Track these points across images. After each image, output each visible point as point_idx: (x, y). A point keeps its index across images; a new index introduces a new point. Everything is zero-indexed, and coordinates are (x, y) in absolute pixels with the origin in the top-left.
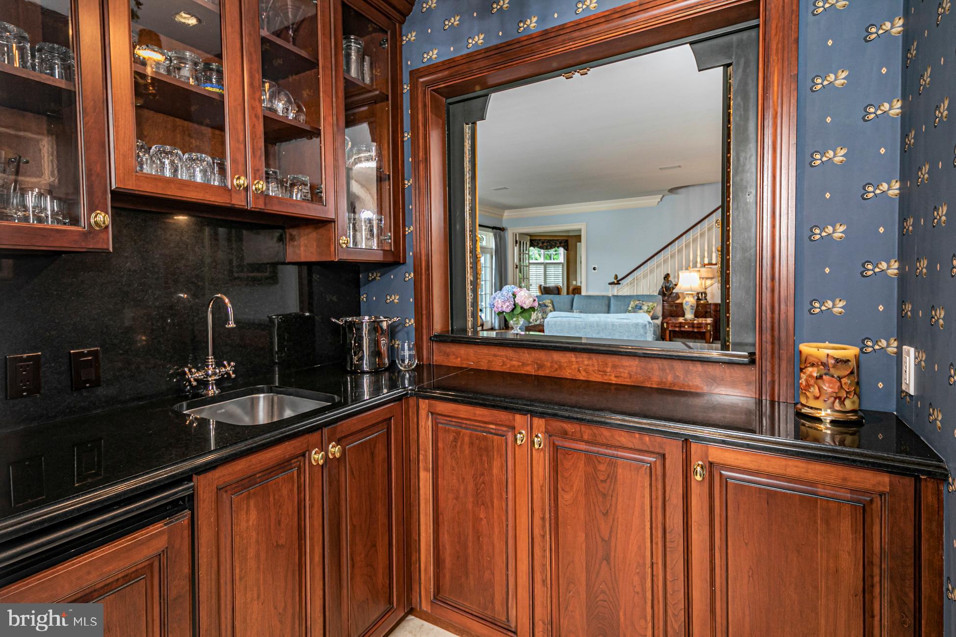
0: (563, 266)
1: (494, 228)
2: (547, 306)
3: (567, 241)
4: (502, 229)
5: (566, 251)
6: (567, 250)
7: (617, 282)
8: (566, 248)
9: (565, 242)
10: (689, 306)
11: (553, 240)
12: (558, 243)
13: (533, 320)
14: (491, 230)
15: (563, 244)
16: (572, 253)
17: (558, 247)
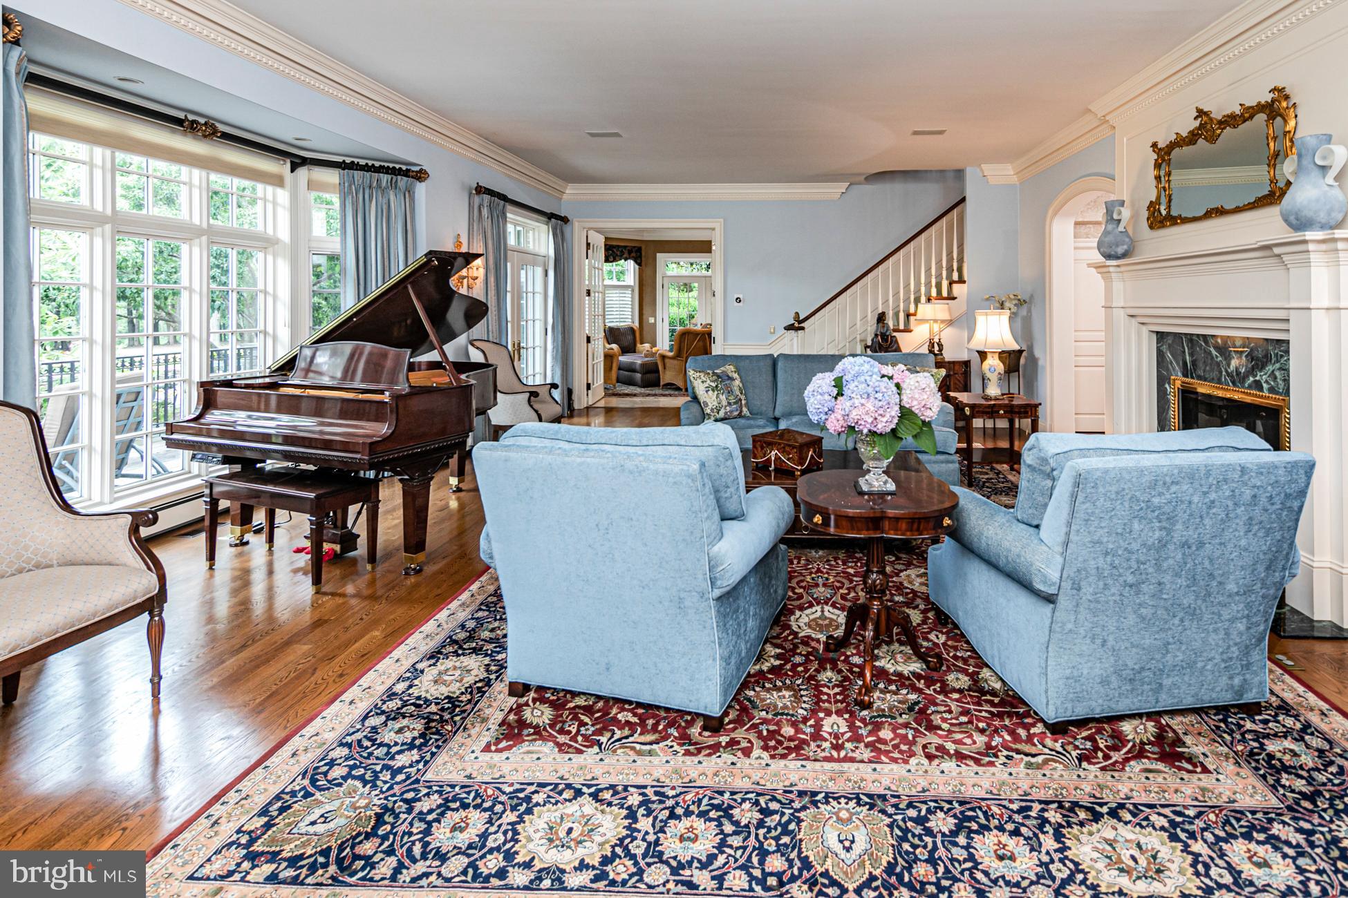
0: (633, 291)
1: (551, 216)
2: (732, 379)
3: (639, 250)
4: (565, 220)
5: (637, 267)
6: (639, 264)
7: (796, 326)
8: (638, 261)
9: (636, 252)
10: (996, 373)
11: (618, 246)
12: (626, 252)
13: (712, 410)
14: (544, 219)
15: (633, 254)
16: (648, 271)
17: (626, 259)
